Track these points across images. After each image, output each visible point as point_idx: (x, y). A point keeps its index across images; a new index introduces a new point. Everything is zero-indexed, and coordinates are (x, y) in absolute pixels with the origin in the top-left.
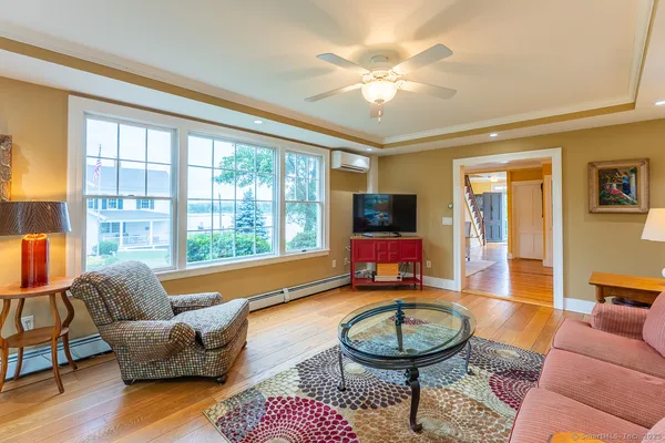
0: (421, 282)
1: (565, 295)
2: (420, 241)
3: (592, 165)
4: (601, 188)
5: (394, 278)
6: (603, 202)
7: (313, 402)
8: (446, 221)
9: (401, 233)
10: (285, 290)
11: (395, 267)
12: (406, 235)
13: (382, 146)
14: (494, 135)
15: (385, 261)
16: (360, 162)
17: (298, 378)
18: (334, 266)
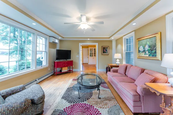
0: (72, 71)
1: (98, 69)
2: (72, 61)
3: (102, 46)
4: (103, 50)
5: (67, 71)
6: (103, 53)
7: (76, 104)
8: (77, 56)
9: (67, 60)
10: (37, 80)
11: (67, 68)
12: (69, 60)
13: (63, 38)
14: (89, 39)
15: (64, 66)
16: (57, 41)
17: (66, 101)
18: (49, 70)
